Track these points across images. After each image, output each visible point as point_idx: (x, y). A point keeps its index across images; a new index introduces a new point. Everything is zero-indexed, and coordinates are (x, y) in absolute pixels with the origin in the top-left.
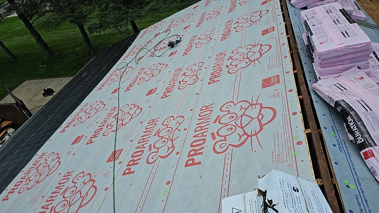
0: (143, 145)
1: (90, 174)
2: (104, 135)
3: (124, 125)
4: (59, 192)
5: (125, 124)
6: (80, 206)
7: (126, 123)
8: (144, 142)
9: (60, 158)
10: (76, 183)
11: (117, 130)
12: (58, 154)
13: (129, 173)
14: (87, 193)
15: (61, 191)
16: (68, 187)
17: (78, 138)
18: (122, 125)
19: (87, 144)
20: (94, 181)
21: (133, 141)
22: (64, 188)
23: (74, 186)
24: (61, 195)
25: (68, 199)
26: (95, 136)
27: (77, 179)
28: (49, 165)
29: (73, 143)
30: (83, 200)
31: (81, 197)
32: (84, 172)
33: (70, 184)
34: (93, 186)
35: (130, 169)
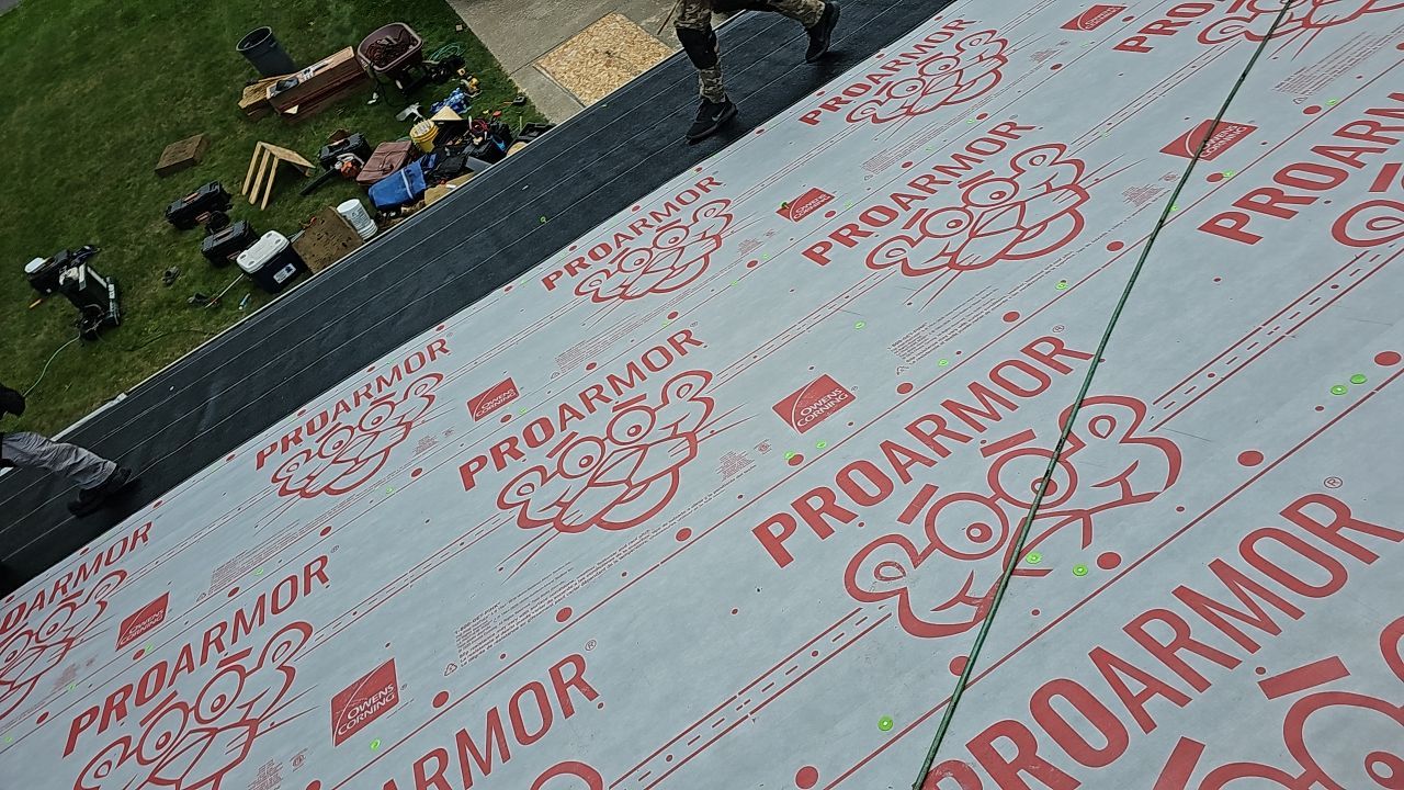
0: (1359, 151)
1: (1080, 165)
2: (1202, 38)
3: (1315, 26)
4: (959, 176)
5: (1323, 26)
6: (1003, 255)
7: (1329, 24)
8: (1367, 137)
9: (1004, 60)
10: (1021, 171)
11: (1270, 36)
12: (1004, 42)
13: (1233, 234)
14: (1045, 224)
15: (966, 176)
16: (991, 173)
17: (1098, 10)
18: (1306, 23)
19: (1122, 47)
20: (1085, 197)
21: (1321, 113)
22: (977, 170)
23: (1010, 180)
24: (960, 187)
25: (976, 212)
26: (1165, 28)
27: (1031, 162)
28: (961, 71)
29: (1072, 25)
30: (1019, 240)
31: (1018, 226)
32: (1062, 148)
33: (1000, 165)
34: (1072, 210)
35: (1244, 219)
